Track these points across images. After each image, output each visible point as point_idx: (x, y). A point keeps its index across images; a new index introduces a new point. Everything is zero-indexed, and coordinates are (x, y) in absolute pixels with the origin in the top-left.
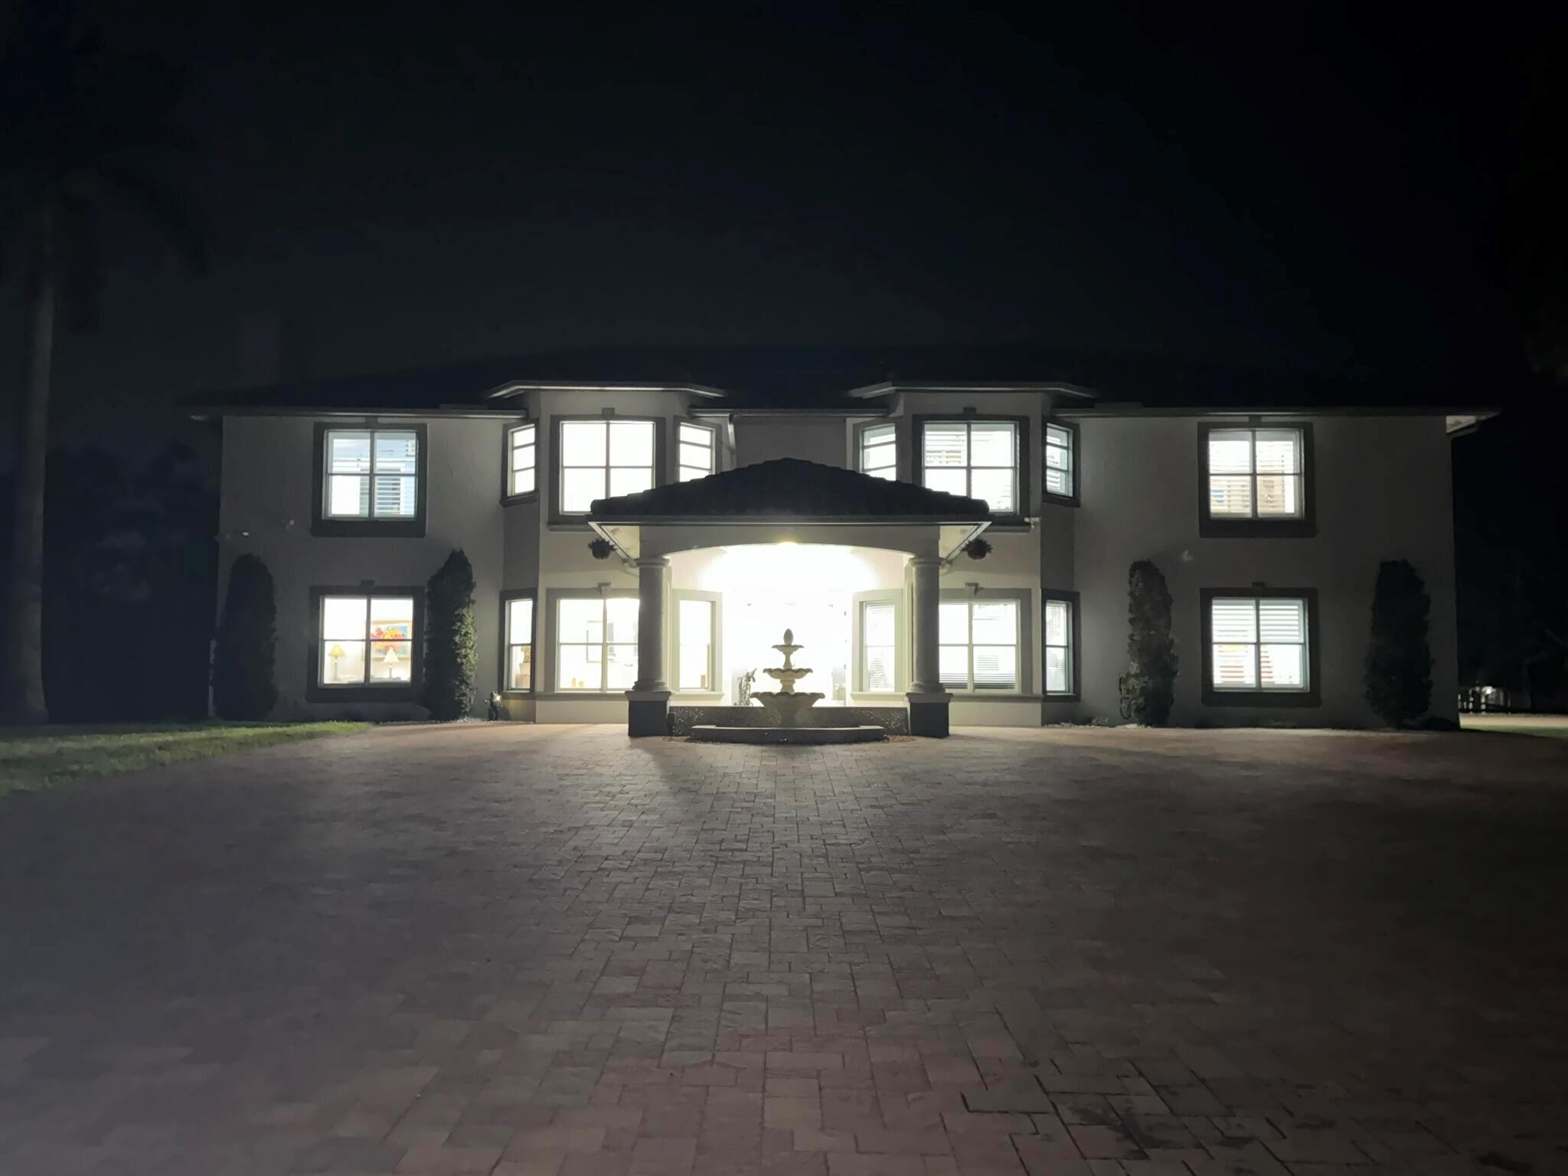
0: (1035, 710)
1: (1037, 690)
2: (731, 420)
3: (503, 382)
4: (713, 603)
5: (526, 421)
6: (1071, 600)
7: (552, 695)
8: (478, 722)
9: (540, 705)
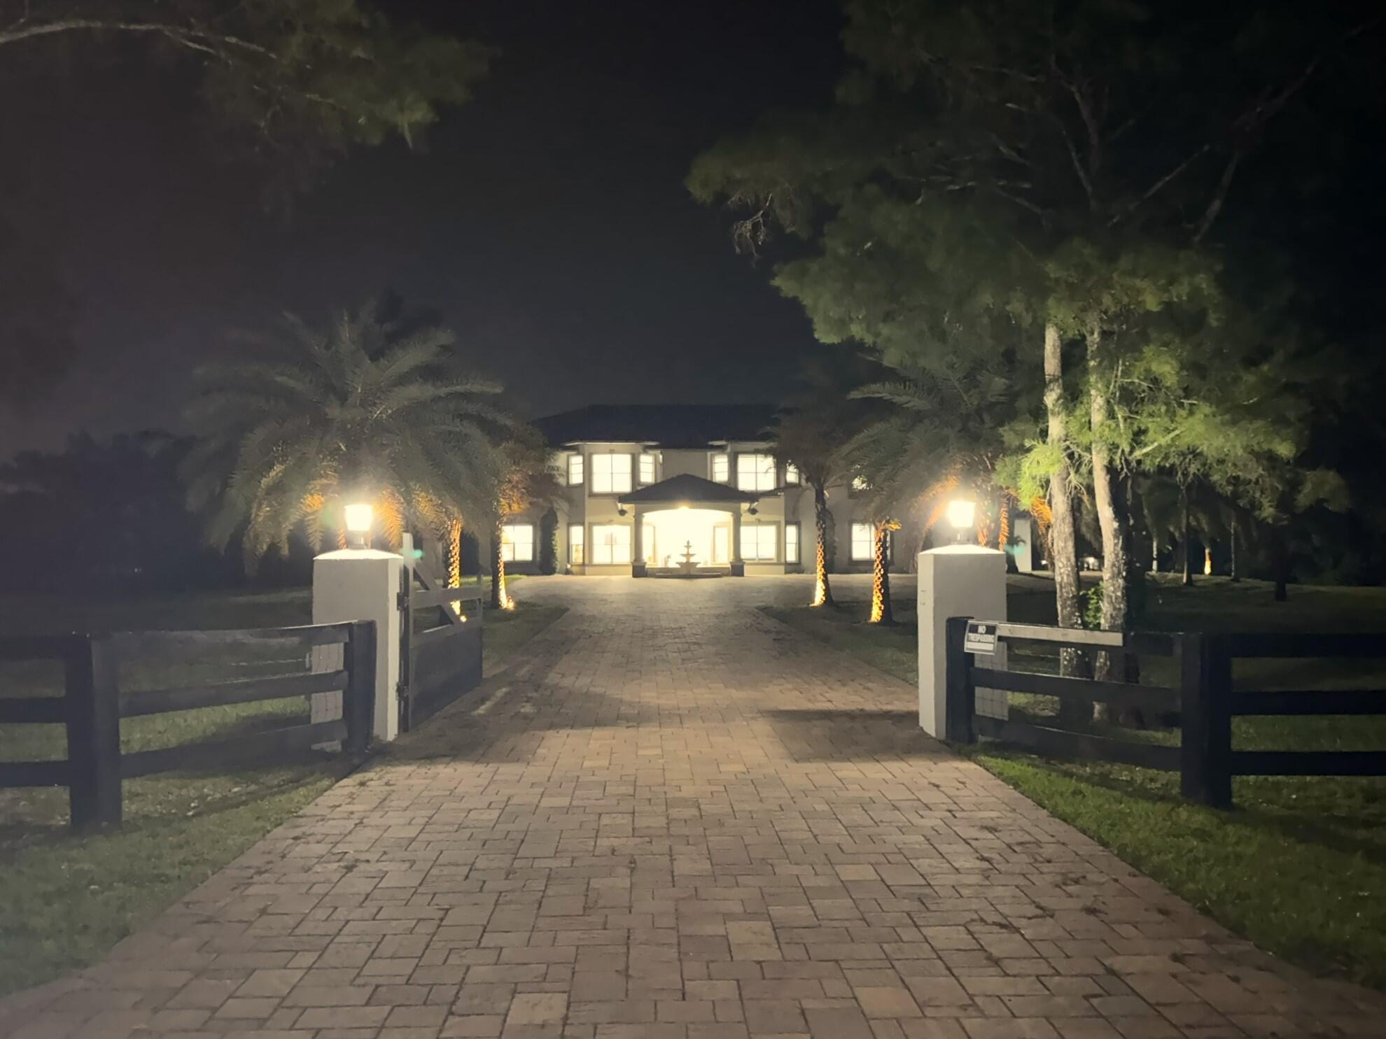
0: (782, 568)
1: (783, 561)
2: (661, 453)
3: (571, 440)
4: (654, 528)
5: (579, 454)
6: (798, 524)
7: (591, 565)
8: (561, 575)
9: (587, 568)
